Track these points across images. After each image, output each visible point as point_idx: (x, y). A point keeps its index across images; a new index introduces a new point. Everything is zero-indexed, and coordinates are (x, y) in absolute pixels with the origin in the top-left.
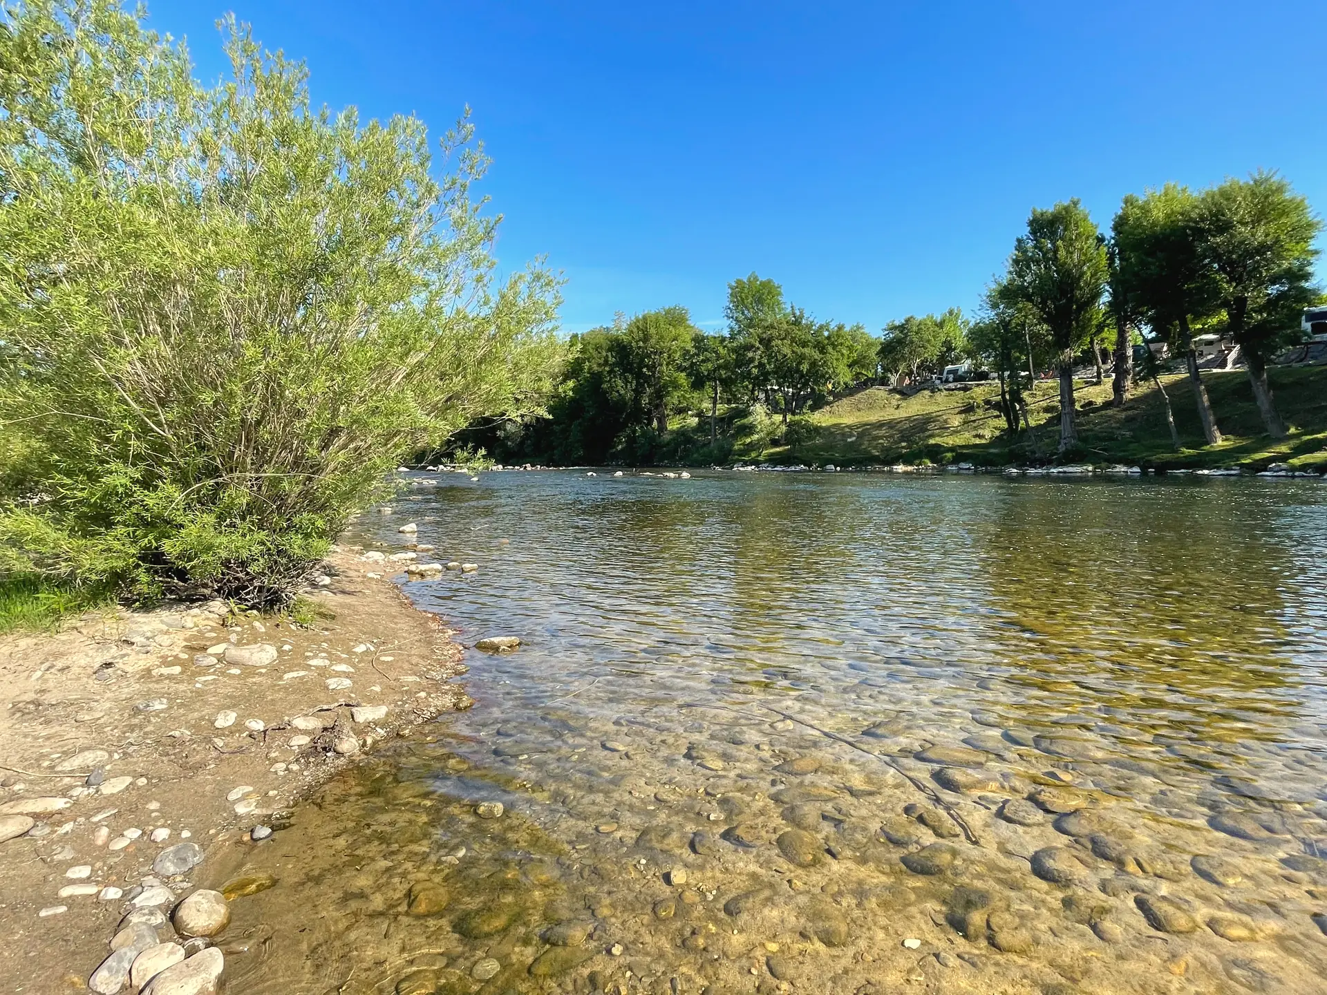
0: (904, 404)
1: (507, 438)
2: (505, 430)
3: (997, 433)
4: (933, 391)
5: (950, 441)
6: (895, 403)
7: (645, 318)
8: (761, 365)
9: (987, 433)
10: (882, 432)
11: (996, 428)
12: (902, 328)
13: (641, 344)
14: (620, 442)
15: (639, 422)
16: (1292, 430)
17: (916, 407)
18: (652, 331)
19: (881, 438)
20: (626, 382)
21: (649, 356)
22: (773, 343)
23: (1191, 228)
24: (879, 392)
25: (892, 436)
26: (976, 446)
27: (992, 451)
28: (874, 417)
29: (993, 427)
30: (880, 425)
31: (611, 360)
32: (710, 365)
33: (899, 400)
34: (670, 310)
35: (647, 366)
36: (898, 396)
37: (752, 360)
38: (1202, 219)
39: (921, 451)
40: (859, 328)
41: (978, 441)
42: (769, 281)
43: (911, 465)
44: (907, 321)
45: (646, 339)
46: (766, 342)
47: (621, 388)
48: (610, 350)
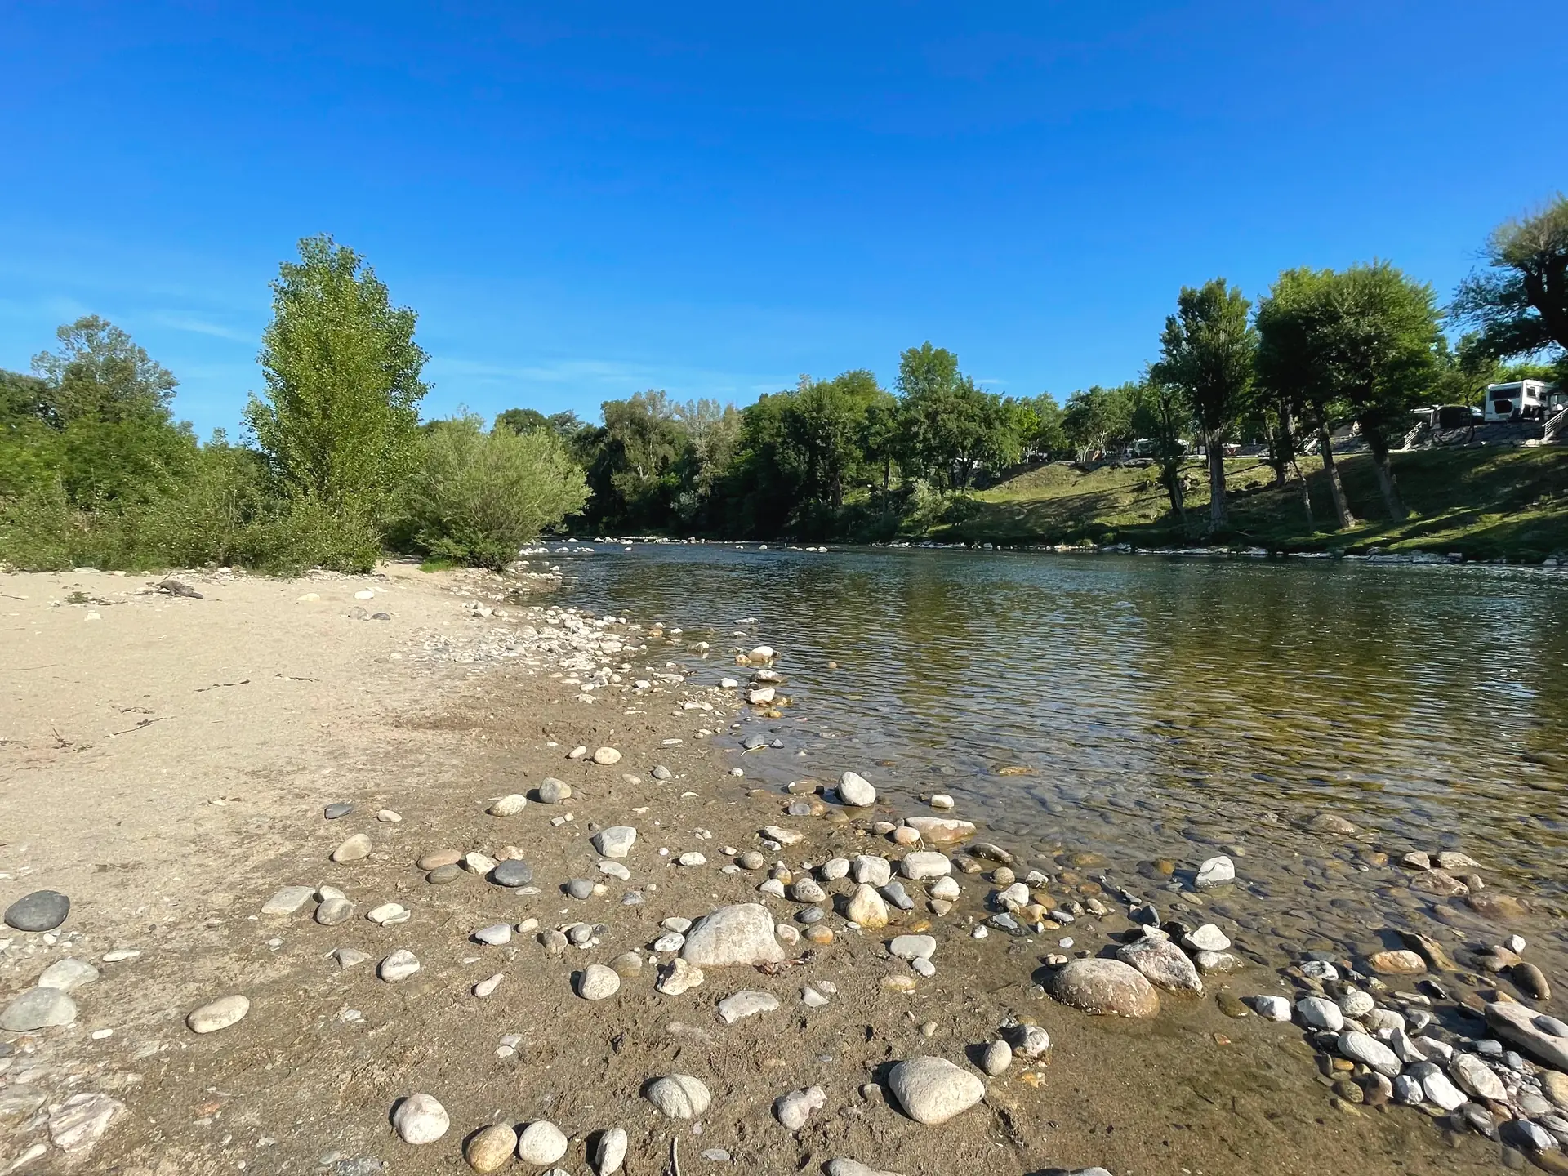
0: (1081, 480)
1: (680, 510)
2: (679, 502)
3: (1163, 513)
4: (1113, 468)
5: (1115, 520)
6: (1073, 479)
7: (819, 387)
8: (925, 439)
9: (1153, 514)
10: (1050, 511)
11: (1162, 508)
12: (1086, 399)
13: (815, 415)
14: (795, 516)
15: (814, 496)
16: (1413, 515)
17: (1091, 484)
18: (826, 401)
19: (1049, 516)
20: (799, 453)
21: (823, 427)
22: (939, 418)
23: (1302, 318)
24: (1060, 467)
25: (1060, 515)
26: (1140, 526)
27: (1154, 531)
28: (1047, 494)
29: (1158, 507)
30: (1051, 503)
31: (784, 431)
32: (878, 439)
33: (1079, 476)
34: (855, 374)
35: (821, 438)
36: (1078, 472)
37: (917, 434)
38: (1313, 308)
39: (1084, 530)
40: (1046, 397)
41: (1142, 521)
42: (943, 351)
43: (1073, 545)
44: (1092, 391)
45: (820, 408)
46: (932, 417)
47: (794, 459)
48: (783, 420)
